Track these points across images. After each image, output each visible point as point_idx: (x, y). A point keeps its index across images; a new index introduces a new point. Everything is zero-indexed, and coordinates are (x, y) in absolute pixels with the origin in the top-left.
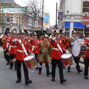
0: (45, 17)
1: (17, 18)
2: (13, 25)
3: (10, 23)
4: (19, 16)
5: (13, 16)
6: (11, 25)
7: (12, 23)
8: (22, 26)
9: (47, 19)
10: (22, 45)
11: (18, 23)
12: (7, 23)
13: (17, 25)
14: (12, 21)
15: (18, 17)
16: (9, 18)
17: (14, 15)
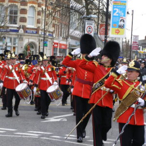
0: (114, 11)
1: (39, 14)
2: (26, 32)
3: (19, 28)
4: (44, 8)
5: (27, 8)
6: (21, 31)
7: (24, 28)
8: (52, 36)
9: (119, 17)
10: (13, 71)
11: (42, 26)
12: (8, 27)
13: (37, 33)
14: (23, 20)
15: (40, 9)
16: (16, 13)
17: (29, 5)
